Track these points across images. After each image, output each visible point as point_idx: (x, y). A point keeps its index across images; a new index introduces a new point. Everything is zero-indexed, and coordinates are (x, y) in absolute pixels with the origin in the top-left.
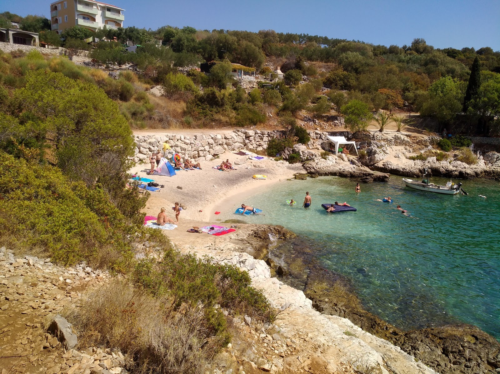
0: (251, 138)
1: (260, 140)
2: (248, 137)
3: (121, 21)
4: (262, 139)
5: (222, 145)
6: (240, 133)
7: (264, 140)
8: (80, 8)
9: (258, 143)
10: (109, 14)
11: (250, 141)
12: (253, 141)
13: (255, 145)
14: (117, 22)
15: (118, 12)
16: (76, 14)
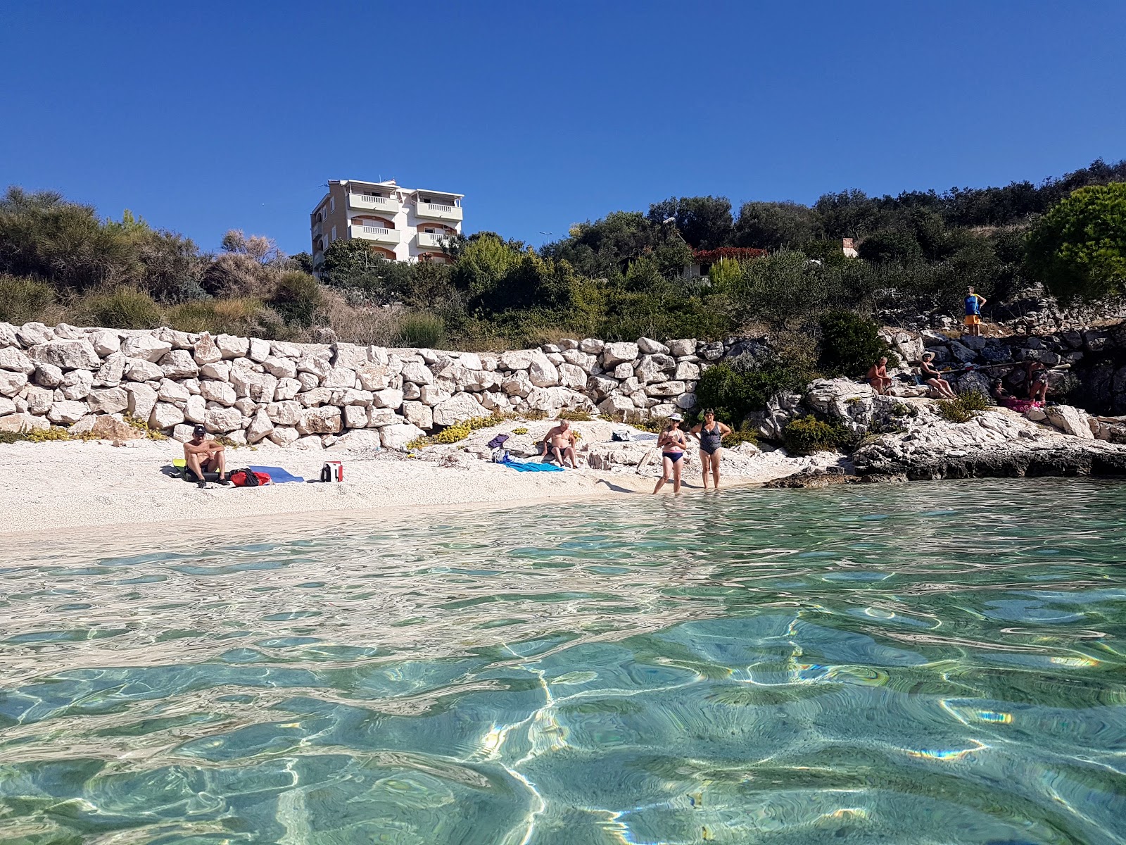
0: (624, 370)
1: (663, 377)
2: (607, 367)
3: (456, 222)
4: (671, 373)
5: (481, 392)
6: (573, 354)
7: (680, 374)
8: (356, 200)
9: (653, 390)
10: (424, 209)
11: (622, 381)
12: (632, 382)
13: (641, 398)
14: (445, 226)
15: (449, 201)
16: (350, 215)
